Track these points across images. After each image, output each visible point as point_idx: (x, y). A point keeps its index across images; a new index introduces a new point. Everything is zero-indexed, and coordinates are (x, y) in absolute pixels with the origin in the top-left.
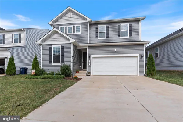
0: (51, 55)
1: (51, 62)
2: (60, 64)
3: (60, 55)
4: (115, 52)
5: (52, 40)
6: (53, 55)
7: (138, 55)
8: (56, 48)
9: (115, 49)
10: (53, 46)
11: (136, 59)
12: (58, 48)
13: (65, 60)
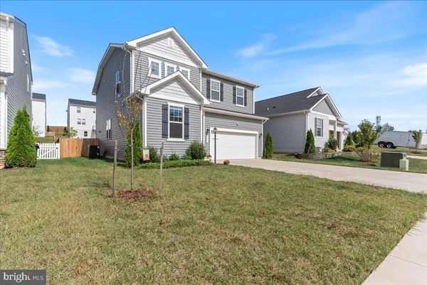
0: (165, 122)
1: (165, 135)
2: (182, 140)
3: (183, 123)
4: (237, 127)
5: (167, 91)
6: (169, 122)
7: (257, 133)
8: (176, 109)
9: (238, 122)
10: (170, 104)
11: (254, 137)
12: (179, 109)
13: (190, 134)
